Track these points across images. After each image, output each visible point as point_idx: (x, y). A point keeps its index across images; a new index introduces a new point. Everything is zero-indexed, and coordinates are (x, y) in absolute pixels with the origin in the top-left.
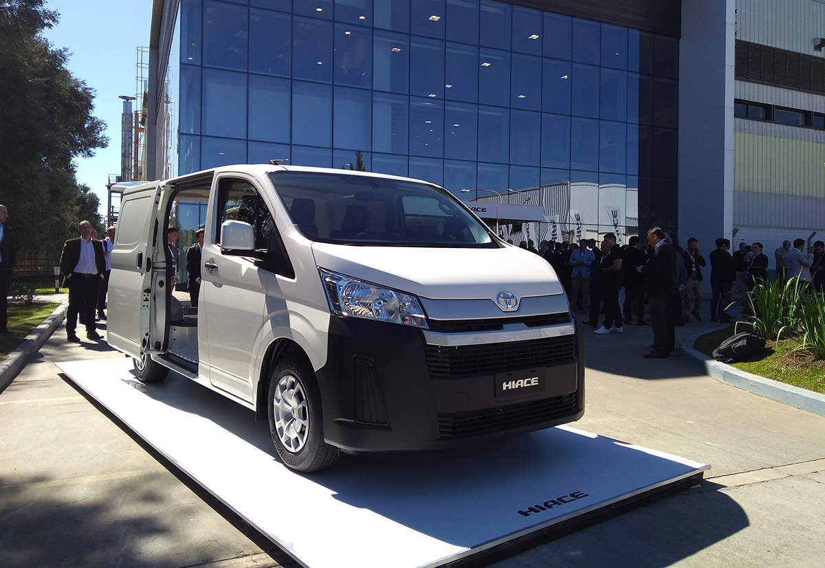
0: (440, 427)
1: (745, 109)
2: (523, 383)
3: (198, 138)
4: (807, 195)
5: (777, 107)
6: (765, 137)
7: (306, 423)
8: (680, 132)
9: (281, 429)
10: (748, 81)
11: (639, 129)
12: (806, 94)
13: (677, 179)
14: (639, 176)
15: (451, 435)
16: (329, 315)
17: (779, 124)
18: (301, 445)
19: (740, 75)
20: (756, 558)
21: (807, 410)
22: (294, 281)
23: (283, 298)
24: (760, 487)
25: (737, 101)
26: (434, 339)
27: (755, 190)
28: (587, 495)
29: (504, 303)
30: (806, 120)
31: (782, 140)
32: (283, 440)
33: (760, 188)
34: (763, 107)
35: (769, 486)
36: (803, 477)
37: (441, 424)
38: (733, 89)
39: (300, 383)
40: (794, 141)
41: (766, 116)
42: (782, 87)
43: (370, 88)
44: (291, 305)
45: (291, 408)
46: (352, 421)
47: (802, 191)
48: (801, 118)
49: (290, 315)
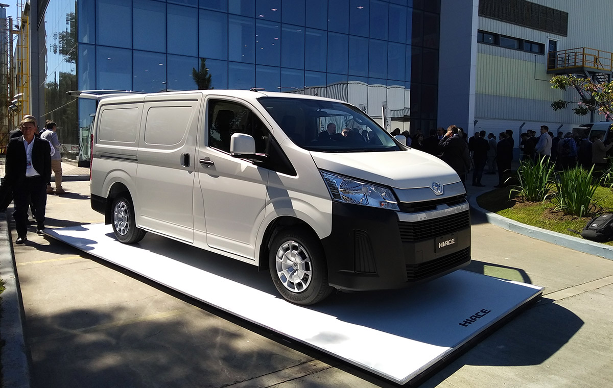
0: (408, 273)
1: (483, 36)
2: (448, 243)
3: (93, 47)
4: (518, 97)
5: (502, 36)
6: (494, 56)
7: (310, 273)
8: (440, 51)
9: (283, 276)
10: (485, 17)
11: (412, 48)
12: (521, 27)
13: (438, 85)
14: (411, 82)
15: (413, 278)
16: (331, 201)
17: (503, 47)
18: (305, 287)
19: (482, 13)
20: (601, 343)
21: (569, 248)
22: (297, 177)
23: (284, 188)
24: (573, 299)
25: (479, 31)
26: (404, 217)
27: (487, 93)
28: (490, 311)
29: (436, 190)
30: (519, 45)
31: (504, 58)
32: (285, 284)
33: (490, 92)
34: (494, 35)
35: (578, 298)
36: (593, 292)
37: (408, 271)
38: (477, 22)
39: (303, 246)
40: (512, 59)
41: (495, 42)
42: (506, 22)
43: (226, 12)
44: (291, 194)
45: (292, 263)
46: (353, 272)
47: (516, 95)
48: (516, 44)
49: (292, 201)
